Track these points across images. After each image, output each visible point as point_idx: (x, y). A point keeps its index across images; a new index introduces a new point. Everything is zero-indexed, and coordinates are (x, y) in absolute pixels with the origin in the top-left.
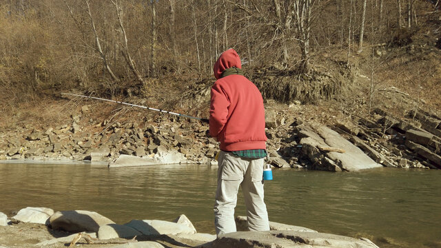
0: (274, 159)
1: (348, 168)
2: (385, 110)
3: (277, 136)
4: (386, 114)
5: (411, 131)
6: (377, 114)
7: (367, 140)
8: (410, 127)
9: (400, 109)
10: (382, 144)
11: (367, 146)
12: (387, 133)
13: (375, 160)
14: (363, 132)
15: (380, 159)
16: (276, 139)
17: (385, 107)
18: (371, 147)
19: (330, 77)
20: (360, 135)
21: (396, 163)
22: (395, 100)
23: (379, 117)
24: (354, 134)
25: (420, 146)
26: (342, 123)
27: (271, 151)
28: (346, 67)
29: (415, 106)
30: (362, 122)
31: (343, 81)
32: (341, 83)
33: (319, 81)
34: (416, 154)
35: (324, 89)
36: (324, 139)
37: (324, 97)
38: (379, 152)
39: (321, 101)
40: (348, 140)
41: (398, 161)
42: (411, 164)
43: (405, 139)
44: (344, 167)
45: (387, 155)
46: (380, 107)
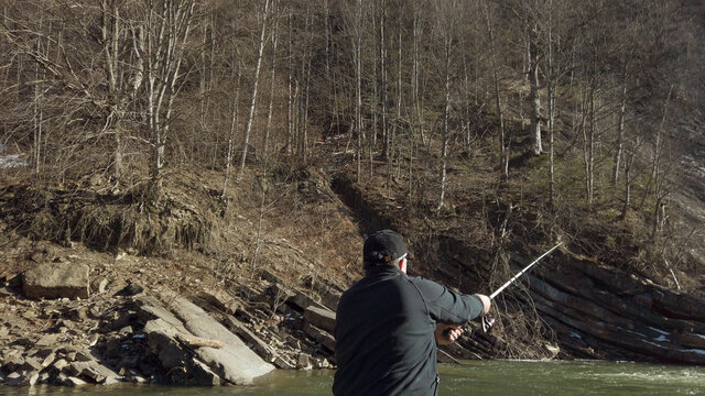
0: (86, 365)
1: (235, 378)
2: (274, 273)
3: (90, 315)
4: (275, 281)
5: (311, 308)
6: (263, 279)
7: (248, 322)
8: (310, 302)
9: (294, 274)
10: (271, 329)
11: (250, 333)
12: (278, 312)
13: (263, 357)
14: (243, 309)
15: (271, 355)
16: (88, 320)
17: (274, 268)
18: (256, 334)
19: (194, 213)
20: (238, 314)
21: (294, 361)
22: (287, 260)
23: (266, 283)
24: (230, 312)
25: (324, 333)
26: (212, 293)
27: (78, 349)
28: (220, 201)
29: (311, 270)
30: (241, 293)
31: (215, 223)
32: (210, 225)
33: (176, 217)
34: (319, 345)
35: (183, 232)
36: (184, 322)
37: (182, 246)
38: (268, 343)
39: (176, 251)
40: (221, 322)
41: (296, 357)
42: (313, 362)
43: (303, 320)
44: (227, 377)
45: (280, 347)
46: (267, 268)
